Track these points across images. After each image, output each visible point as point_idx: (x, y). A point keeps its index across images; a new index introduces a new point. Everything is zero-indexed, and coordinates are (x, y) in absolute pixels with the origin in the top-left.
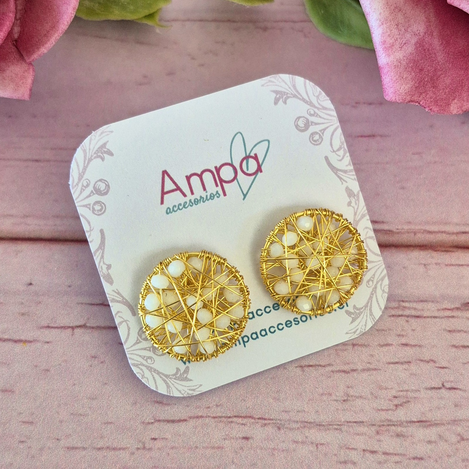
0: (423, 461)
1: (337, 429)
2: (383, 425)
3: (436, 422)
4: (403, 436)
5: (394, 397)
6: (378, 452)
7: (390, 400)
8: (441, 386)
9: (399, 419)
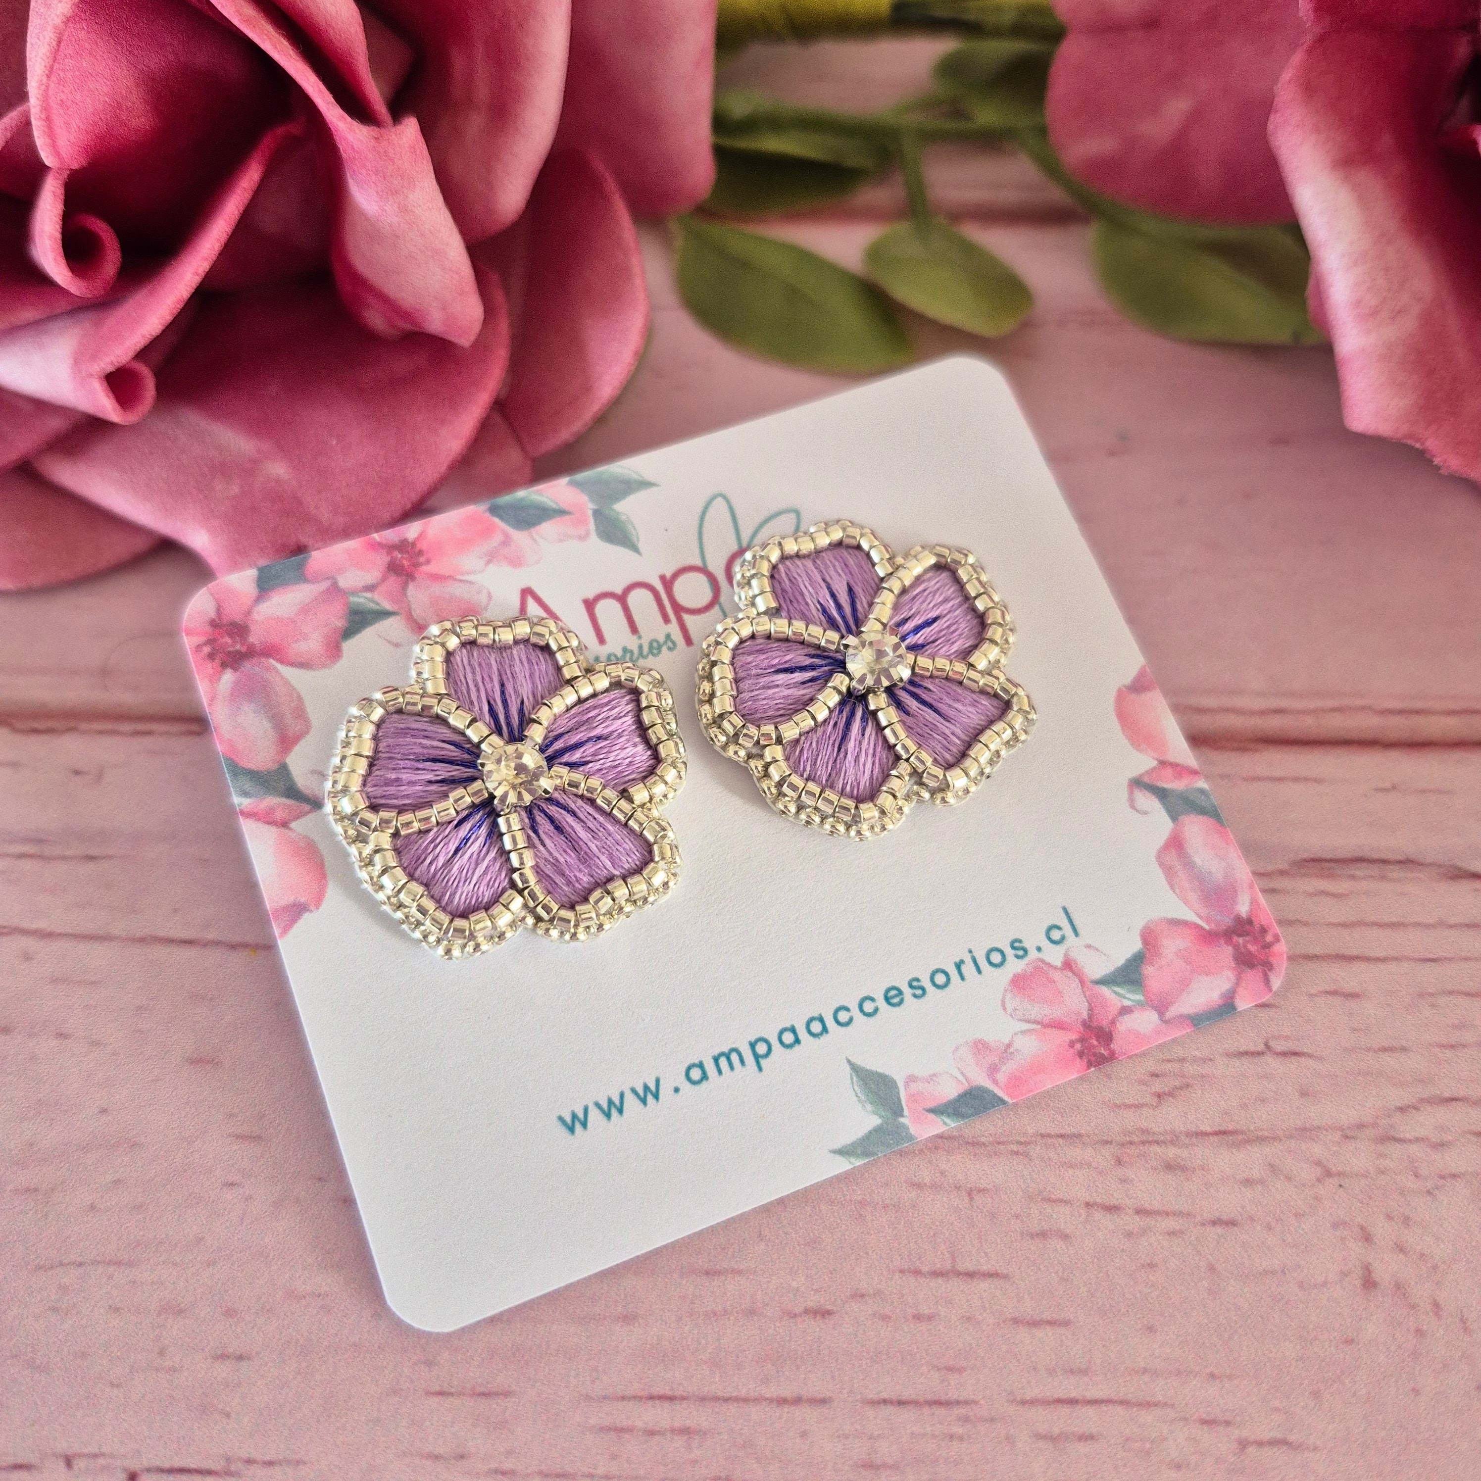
0: (1236, 1228)
1: (1017, 1153)
2: (1131, 1143)
3: (1260, 1134)
4: (1183, 1169)
5: (1152, 1075)
6: (1124, 1209)
7: (1142, 1082)
8: (1261, 1047)
9: (1168, 1128)
